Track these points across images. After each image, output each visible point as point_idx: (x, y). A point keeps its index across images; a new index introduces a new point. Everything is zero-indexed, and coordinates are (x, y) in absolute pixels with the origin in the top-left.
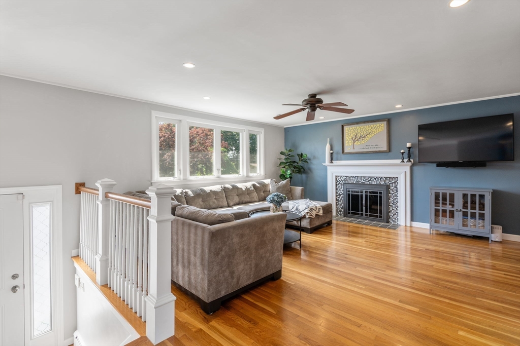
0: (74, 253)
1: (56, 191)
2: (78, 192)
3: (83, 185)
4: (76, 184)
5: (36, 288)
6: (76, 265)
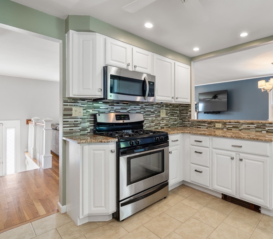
0: (25, 150)
1: (17, 123)
2: (28, 123)
3: (30, 120)
4: (27, 120)
5: (8, 164)
6: (26, 155)
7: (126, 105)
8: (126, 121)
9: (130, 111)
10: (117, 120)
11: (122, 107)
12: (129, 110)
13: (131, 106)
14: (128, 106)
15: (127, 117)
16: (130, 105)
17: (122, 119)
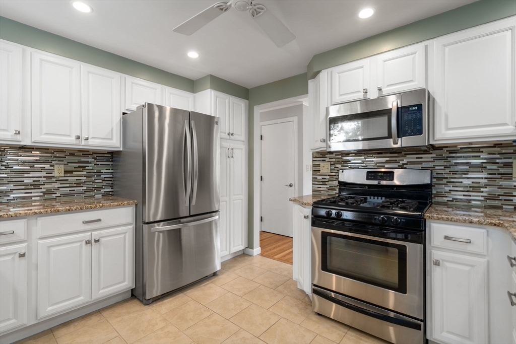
7: (396, 155)
8: (384, 183)
9: (405, 166)
10: (368, 179)
11: (388, 159)
12: (403, 164)
13: (407, 156)
14: (402, 156)
15: (388, 176)
16: (405, 154)
17: (379, 178)
